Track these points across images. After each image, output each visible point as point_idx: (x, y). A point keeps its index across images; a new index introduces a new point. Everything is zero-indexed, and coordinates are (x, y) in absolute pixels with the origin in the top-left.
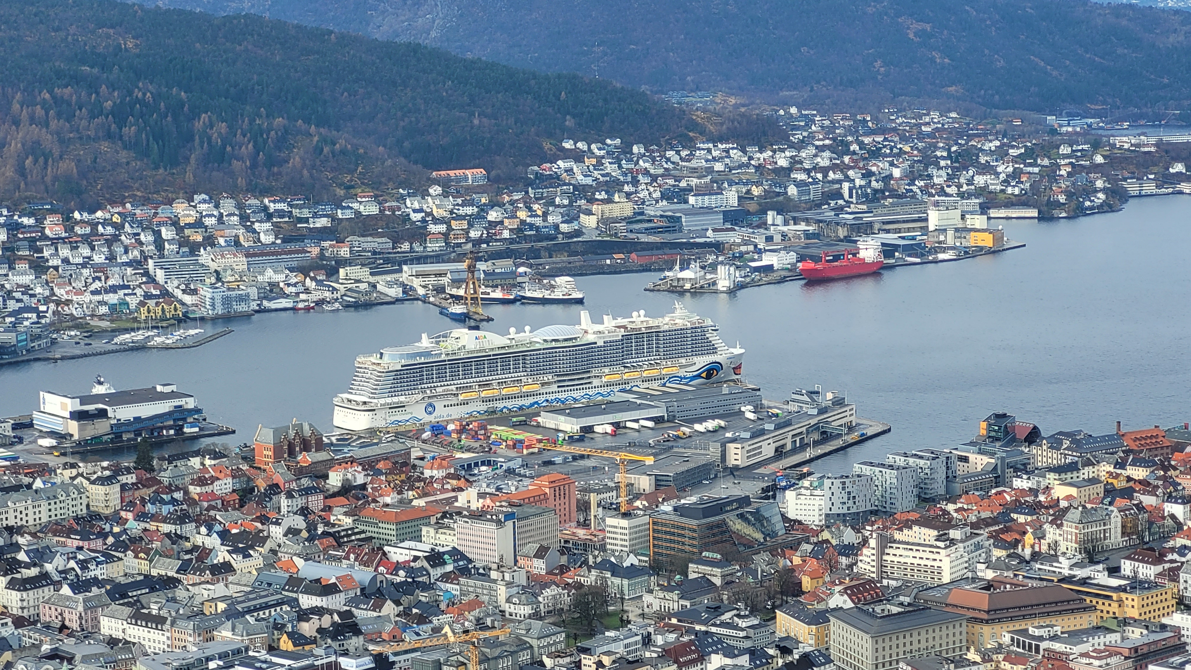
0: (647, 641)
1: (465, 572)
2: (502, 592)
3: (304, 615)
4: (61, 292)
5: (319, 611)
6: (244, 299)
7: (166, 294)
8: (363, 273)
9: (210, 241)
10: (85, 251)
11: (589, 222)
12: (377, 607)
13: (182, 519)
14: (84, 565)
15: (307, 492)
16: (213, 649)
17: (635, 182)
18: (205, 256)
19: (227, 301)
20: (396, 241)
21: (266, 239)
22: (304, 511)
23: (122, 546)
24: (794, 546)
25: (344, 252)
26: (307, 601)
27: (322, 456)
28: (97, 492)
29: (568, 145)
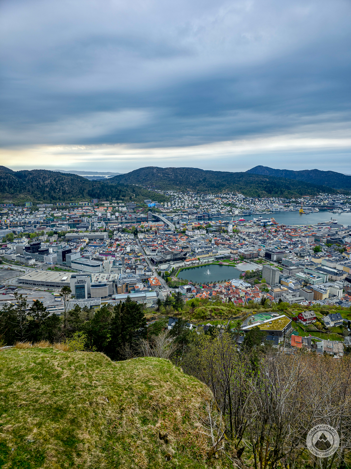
0: (325, 254)
1: (302, 243)
2: (306, 246)
3: (281, 246)
4: (257, 207)
5: (284, 245)
6: (277, 209)
7: (268, 208)
8: (292, 207)
9: (274, 202)
10: (260, 203)
11: (322, 203)
12: (290, 246)
13: (268, 233)
14: (257, 237)
15: (283, 232)
16: (271, 248)
17: (329, 199)
18: (273, 204)
19: (275, 209)
20: (297, 204)
21: (281, 203)
22: (282, 234)
23: (261, 235)
24: (346, 245)
25: (290, 205)
26: (282, 244)
27: (286, 228)
28: (259, 229)
29: (320, 194)
